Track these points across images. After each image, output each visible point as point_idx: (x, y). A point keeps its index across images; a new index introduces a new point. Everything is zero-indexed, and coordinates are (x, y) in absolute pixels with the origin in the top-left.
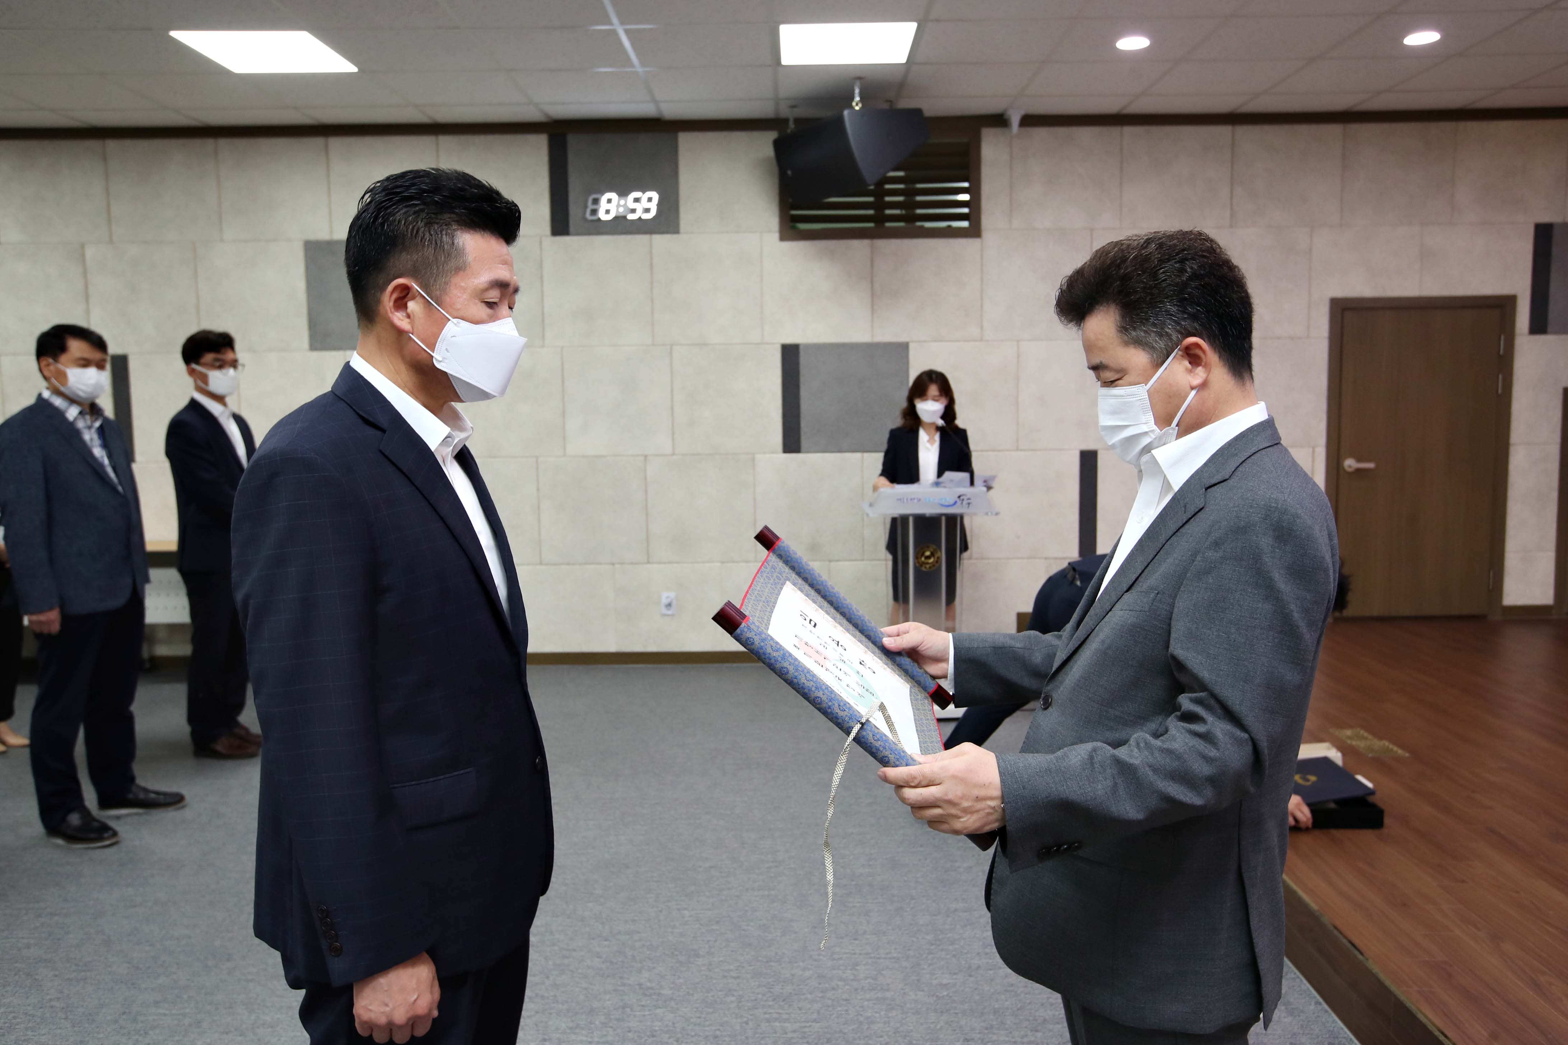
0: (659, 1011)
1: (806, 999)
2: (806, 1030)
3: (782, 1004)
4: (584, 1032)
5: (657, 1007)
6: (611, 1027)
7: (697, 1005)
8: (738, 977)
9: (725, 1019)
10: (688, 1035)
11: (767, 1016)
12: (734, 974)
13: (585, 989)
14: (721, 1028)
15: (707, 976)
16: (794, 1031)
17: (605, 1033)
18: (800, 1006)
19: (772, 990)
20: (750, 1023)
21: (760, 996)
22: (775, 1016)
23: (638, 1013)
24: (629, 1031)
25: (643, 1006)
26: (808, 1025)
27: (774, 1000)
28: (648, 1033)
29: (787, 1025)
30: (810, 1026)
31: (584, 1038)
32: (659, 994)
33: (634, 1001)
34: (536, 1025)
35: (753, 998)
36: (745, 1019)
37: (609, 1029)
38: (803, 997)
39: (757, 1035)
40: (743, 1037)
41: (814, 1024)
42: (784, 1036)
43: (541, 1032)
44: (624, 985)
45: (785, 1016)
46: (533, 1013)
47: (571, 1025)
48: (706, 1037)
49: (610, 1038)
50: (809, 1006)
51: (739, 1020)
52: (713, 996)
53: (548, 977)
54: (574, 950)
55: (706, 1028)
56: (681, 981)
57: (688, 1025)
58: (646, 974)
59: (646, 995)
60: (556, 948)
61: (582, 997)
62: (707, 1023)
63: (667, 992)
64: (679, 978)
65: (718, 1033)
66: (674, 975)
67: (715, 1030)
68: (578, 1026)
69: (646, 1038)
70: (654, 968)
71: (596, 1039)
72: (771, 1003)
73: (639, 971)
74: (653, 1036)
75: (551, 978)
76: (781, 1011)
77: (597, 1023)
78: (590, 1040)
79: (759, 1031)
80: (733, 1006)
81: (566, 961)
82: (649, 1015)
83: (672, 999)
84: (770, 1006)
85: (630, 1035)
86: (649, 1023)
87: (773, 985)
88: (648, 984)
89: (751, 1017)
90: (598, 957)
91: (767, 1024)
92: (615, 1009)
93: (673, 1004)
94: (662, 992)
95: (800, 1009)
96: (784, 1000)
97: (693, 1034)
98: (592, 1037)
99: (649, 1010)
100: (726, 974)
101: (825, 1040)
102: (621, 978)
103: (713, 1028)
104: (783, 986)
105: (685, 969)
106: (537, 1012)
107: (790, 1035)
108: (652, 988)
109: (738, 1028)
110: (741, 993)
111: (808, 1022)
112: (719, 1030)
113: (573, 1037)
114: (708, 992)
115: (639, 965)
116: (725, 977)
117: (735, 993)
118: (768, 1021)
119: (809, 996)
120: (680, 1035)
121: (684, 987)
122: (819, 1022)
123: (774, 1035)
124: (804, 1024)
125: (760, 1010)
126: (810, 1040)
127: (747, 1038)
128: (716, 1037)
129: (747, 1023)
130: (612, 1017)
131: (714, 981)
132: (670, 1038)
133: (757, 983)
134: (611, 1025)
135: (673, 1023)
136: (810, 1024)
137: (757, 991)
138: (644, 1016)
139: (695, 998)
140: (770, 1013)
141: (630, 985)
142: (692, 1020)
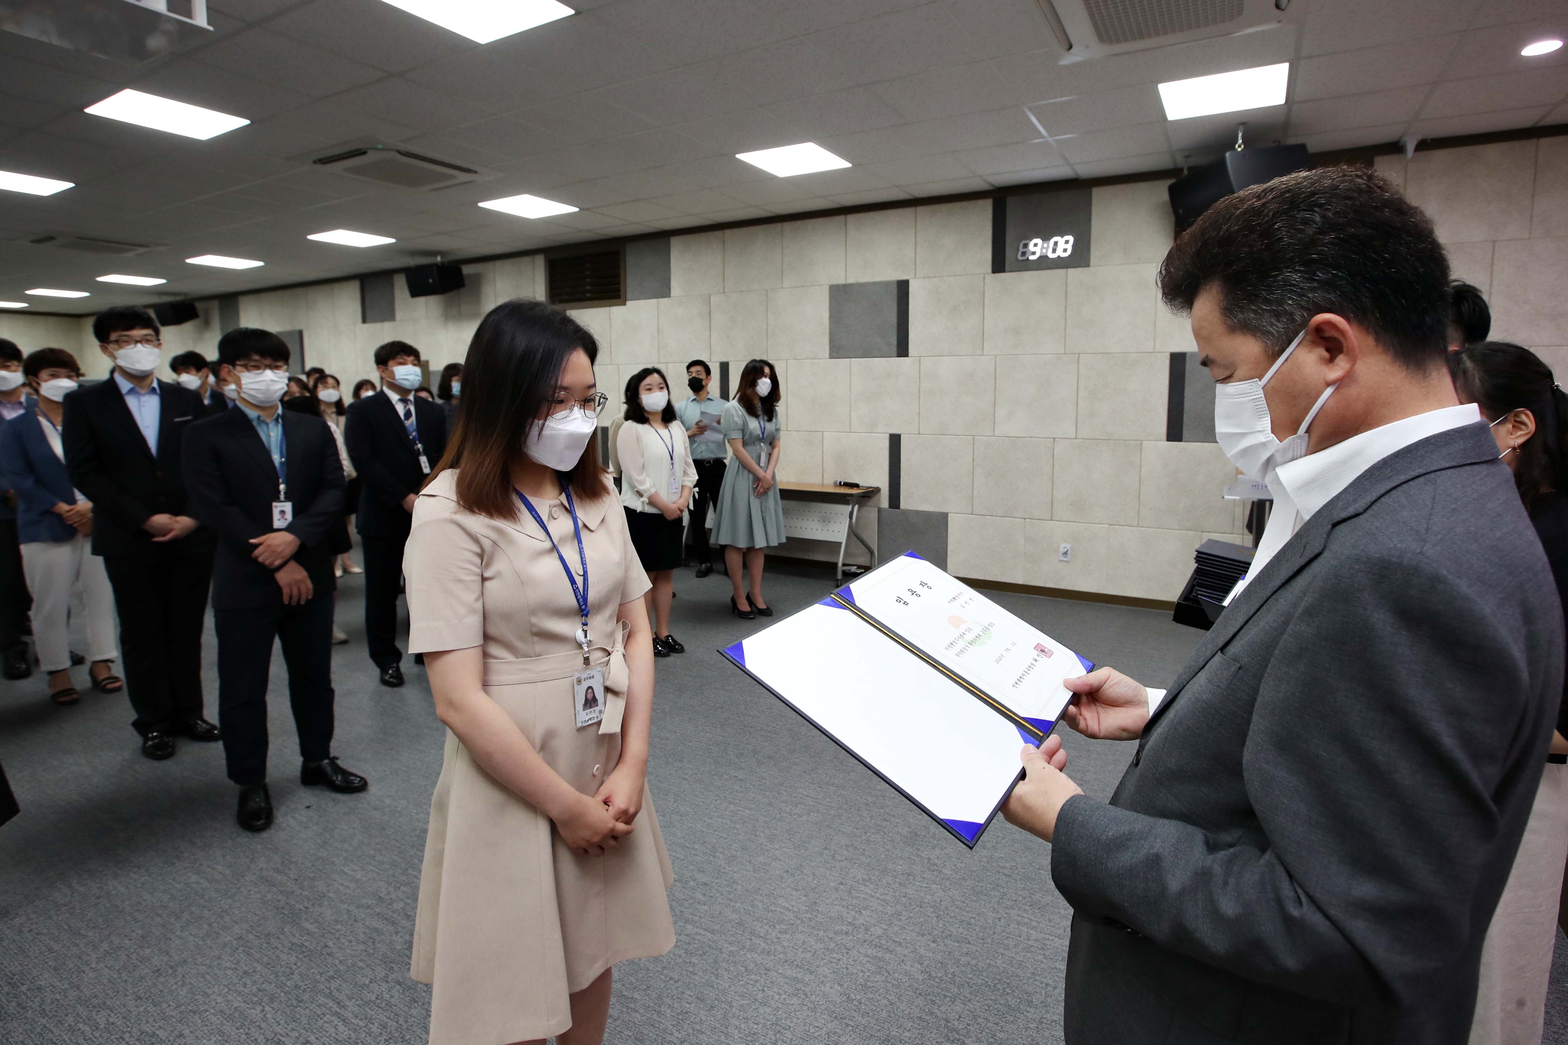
0: (934, 886)
1: (1059, 913)
2: (1048, 942)
3: (1036, 911)
4: (871, 886)
5: (934, 882)
6: (893, 889)
7: (966, 891)
8: (1010, 876)
9: (984, 910)
10: (948, 914)
11: (1019, 918)
12: (1006, 871)
13: (888, 851)
14: (977, 918)
15: (984, 868)
16: (1037, 940)
17: (886, 891)
18: (1051, 918)
19: (1032, 896)
20: (1003, 921)
21: (1020, 899)
22: (1026, 920)
23: (918, 883)
24: (904, 897)
25: (924, 878)
26: (1051, 938)
27: (1031, 905)
28: (919, 903)
29: (1031, 932)
30: (1053, 940)
31: (870, 892)
32: (941, 871)
33: (919, 872)
34: (841, 869)
35: (1014, 899)
36: (1000, 916)
37: (891, 890)
38: (1056, 911)
39: (1004, 934)
40: (991, 932)
41: (1056, 939)
42: (1027, 942)
43: (842, 876)
44: (918, 856)
45: (1034, 924)
46: (843, 859)
47: (865, 877)
48: (962, 921)
49: (888, 898)
50: (1059, 921)
51: (994, 915)
52: (982, 887)
53: (866, 833)
54: (894, 816)
55: (965, 914)
56: (962, 865)
57: (952, 906)
58: (937, 851)
59: (930, 870)
60: (882, 811)
61: (883, 856)
62: (968, 909)
63: (947, 872)
64: (962, 862)
65: (973, 921)
66: (959, 859)
67: (971, 918)
68: (870, 879)
69: (915, 907)
70: (946, 848)
71: (878, 895)
72: (1027, 908)
73: (933, 848)
74: (921, 907)
75: (868, 834)
76: (1033, 918)
77: (884, 881)
78: (873, 894)
79: (1007, 930)
80: (994, 900)
81: (884, 823)
82: (926, 887)
83: (948, 879)
84: (1025, 910)
85: (904, 900)
86: (922, 895)
87: (1036, 892)
88: (936, 861)
89: (1005, 915)
90: (908, 827)
91: (1016, 926)
92: (903, 874)
93: (947, 883)
94: (943, 870)
95: (1050, 921)
96: (1039, 909)
97: (952, 915)
98: (875, 893)
99: (927, 884)
100: (1000, 870)
101: (1061, 958)
102: (918, 849)
103: (971, 915)
104: (1043, 895)
105: (969, 856)
106: (846, 859)
107: (1031, 943)
108: (936, 865)
109: (990, 921)
110: (1006, 890)
111: (1052, 936)
112: (974, 918)
113: (863, 888)
114: (979, 882)
115: (936, 842)
116: (999, 872)
117: (1002, 890)
118: (1018, 923)
119: (1062, 911)
120: (941, 913)
121: (962, 871)
122: (1062, 939)
123: (1018, 938)
124: (1047, 936)
125: (1016, 911)
126: (1047, 954)
127: (994, 933)
128: (969, 924)
129: (999, 919)
130: (898, 880)
131: (988, 874)
132: (933, 912)
133: (1023, 886)
134: (894, 887)
135: (941, 901)
136: (1053, 938)
137: (1020, 893)
138: (921, 887)
139: (967, 884)
140: (1023, 917)
141: (922, 857)
142: (957, 903)
